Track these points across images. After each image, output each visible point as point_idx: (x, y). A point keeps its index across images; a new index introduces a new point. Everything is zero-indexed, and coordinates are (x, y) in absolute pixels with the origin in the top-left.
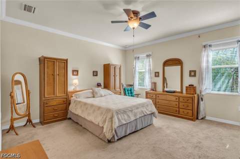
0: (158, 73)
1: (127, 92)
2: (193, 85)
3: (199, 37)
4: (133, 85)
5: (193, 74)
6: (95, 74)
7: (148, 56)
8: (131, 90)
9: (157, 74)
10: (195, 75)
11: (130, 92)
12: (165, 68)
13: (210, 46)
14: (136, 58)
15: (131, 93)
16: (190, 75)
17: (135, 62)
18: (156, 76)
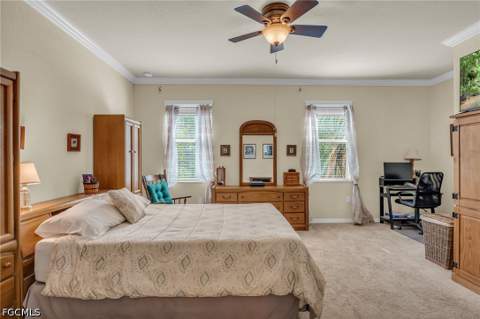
0: (228, 147)
1: (156, 196)
2: (294, 171)
3: (300, 90)
4: (165, 176)
5: (291, 151)
6: (73, 143)
7: (204, 109)
8: (163, 189)
9: (225, 151)
10: (294, 154)
11: (161, 194)
12: (244, 137)
13: (315, 108)
14: (169, 109)
15: (165, 196)
16: (288, 154)
17: (166, 118)
18: (222, 154)
